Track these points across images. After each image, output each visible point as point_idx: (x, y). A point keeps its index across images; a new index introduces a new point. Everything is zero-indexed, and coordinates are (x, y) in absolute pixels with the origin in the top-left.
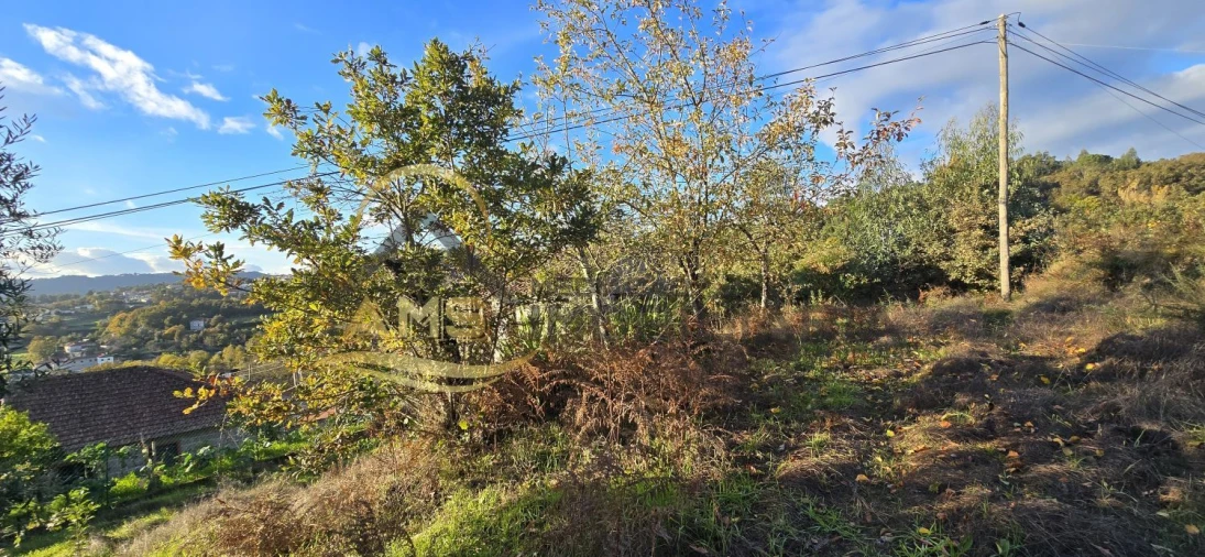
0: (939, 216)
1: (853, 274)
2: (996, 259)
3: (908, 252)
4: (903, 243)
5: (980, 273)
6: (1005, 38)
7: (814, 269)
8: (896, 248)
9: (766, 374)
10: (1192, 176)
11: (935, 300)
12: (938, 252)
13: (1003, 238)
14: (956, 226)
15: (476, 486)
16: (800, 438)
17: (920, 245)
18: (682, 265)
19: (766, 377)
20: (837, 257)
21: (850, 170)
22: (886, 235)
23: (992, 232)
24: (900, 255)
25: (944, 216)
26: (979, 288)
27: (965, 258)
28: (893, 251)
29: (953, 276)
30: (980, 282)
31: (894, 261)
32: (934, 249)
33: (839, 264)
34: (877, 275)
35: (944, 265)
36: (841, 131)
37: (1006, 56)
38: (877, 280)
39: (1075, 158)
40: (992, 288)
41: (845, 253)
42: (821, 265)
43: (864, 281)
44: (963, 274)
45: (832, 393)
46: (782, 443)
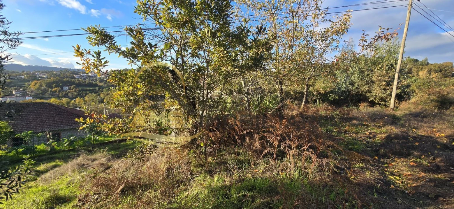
0: (368, 75)
1: (333, 94)
2: (390, 94)
3: (354, 88)
4: (352, 84)
5: (382, 99)
6: (411, 6)
7: (318, 91)
10: (446, 70)
11: (363, 108)
13: (395, 86)
14: (375, 80)
17: (359, 86)
20: (327, 87)
24: (350, 88)
25: (370, 75)
26: (380, 104)
27: (377, 92)
28: (348, 87)
29: (371, 99)
31: (349, 91)
32: (365, 88)
33: (328, 90)
34: (342, 95)
35: (368, 94)
38: (342, 98)
40: (386, 106)
41: (331, 86)
42: (321, 90)
43: (337, 97)
44: (375, 99)
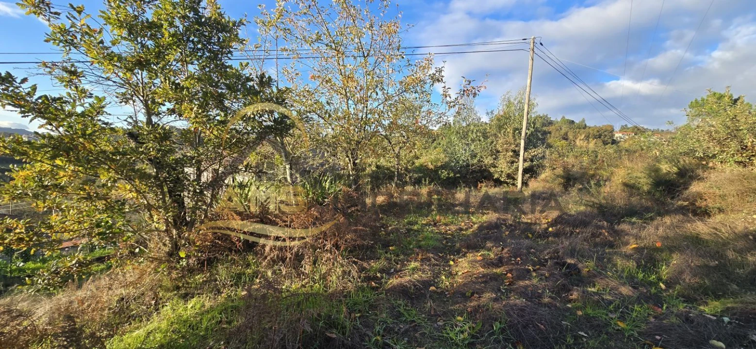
0: (492, 142)
1: (446, 170)
2: (517, 169)
3: (475, 161)
4: (474, 156)
5: (509, 176)
6: (533, 50)
7: (426, 166)
8: (469, 158)
9: (391, 226)
10: (606, 136)
11: (487, 189)
12: (490, 162)
13: (521, 158)
14: (500, 149)
15: (186, 297)
16: (403, 265)
17: (482, 157)
18: (348, 157)
19: (390, 228)
20: (438, 160)
21: (447, 110)
22: (465, 150)
23: (516, 154)
24: (471, 162)
25: (494, 143)
26: (507, 183)
27: (502, 167)
28: (468, 160)
29: (496, 176)
30: (508, 181)
31: (468, 165)
32: (488, 161)
33: (439, 164)
34: (459, 172)
35: (492, 170)
36: (444, 87)
37: (533, 60)
38: (458, 175)
39: (559, 120)
40: (513, 184)
41: (443, 158)
42: (430, 164)
43: (452, 175)
44: (501, 175)
45: (425, 238)
46: (393, 268)
